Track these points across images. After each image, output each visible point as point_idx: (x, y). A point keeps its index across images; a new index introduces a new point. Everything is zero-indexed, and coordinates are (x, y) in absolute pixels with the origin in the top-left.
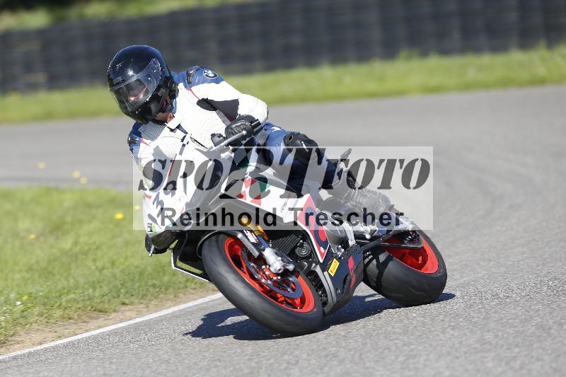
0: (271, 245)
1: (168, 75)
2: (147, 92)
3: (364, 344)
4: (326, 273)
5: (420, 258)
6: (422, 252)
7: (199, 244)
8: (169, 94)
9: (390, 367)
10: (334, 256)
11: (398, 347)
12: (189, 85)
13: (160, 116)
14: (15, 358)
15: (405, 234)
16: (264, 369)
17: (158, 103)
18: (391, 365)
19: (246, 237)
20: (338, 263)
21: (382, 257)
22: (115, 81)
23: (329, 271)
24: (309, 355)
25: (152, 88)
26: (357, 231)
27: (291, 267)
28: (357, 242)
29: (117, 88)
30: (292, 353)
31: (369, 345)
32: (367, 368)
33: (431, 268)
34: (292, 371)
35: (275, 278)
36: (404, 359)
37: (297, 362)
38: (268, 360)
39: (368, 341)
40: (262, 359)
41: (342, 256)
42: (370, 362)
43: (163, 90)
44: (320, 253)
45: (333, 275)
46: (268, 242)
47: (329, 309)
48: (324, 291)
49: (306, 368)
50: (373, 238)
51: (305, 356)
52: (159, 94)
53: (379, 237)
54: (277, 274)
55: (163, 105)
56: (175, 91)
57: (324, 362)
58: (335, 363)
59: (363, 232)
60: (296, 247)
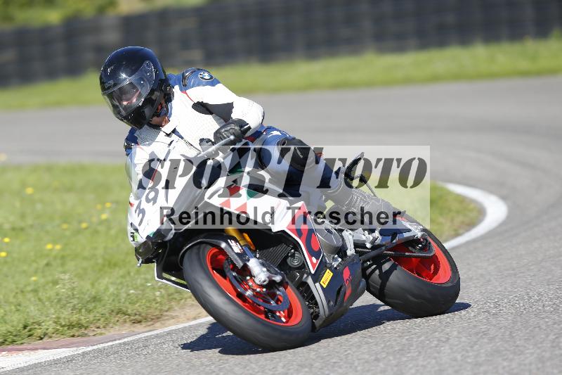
0: (258, 256)
1: (164, 78)
2: (140, 96)
3: (514, 322)
4: (317, 284)
5: (432, 267)
6: (434, 260)
7: (181, 254)
8: (164, 97)
9: (540, 345)
10: (328, 265)
11: (548, 325)
12: (184, 88)
13: (155, 120)
14: (169, 333)
15: (413, 242)
16: (415, 346)
17: (152, 106)
18: (541, 343)
19: (231, 247)
20: (332, 274)
21: (386, 266)
22: (107, 85)
23: (321, 283)
24: (459, 333)
25: (145, 91)
26: (358, 240)
27: (278, 278)
28: (356, 252)
29: (110, 91)
30: (443, 330)
31: (519, 324)
32: (517, 346)
33: (443, 277)
34: (442, 348)
35: (258, 290)
36: (554, 337)
37: (448, 339)
38: (419, 337)
39: (519, 319)
40: (413, 336)
41: (338, 266)
42: (520, 340)
43: (157, 94)
44: (312, 263)
45: (325, 286)
46: (254, 252)
47: (321, 322)
48: (316, 304)
49: (457, 345)
50: (374, 247)
51: (455, 333)
52: (153, 97)
53: (383, 246)
54: (261, 286)
55: (157, 109)
56: (170, 94)
57: (475, 340)
58: (486, 340)
59: (365, 241)
60: (287, 257)
